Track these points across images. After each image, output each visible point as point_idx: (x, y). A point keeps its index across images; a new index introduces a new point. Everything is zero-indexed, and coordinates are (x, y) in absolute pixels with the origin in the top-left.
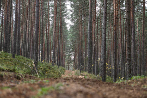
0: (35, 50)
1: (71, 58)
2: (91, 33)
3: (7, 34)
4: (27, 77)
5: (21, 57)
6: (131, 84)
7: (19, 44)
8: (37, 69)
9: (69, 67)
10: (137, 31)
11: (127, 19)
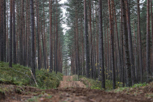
0: (32, 59)
1: (68, 63)
2: (87, 38)
3: (2, 43)
4: (27, 89)
5: (18, 66)
6: (133, 92)
7: (15, 52)
8: (35, 78)
9: (66, 72)
10: (133, 33)
11: (124, 23)
